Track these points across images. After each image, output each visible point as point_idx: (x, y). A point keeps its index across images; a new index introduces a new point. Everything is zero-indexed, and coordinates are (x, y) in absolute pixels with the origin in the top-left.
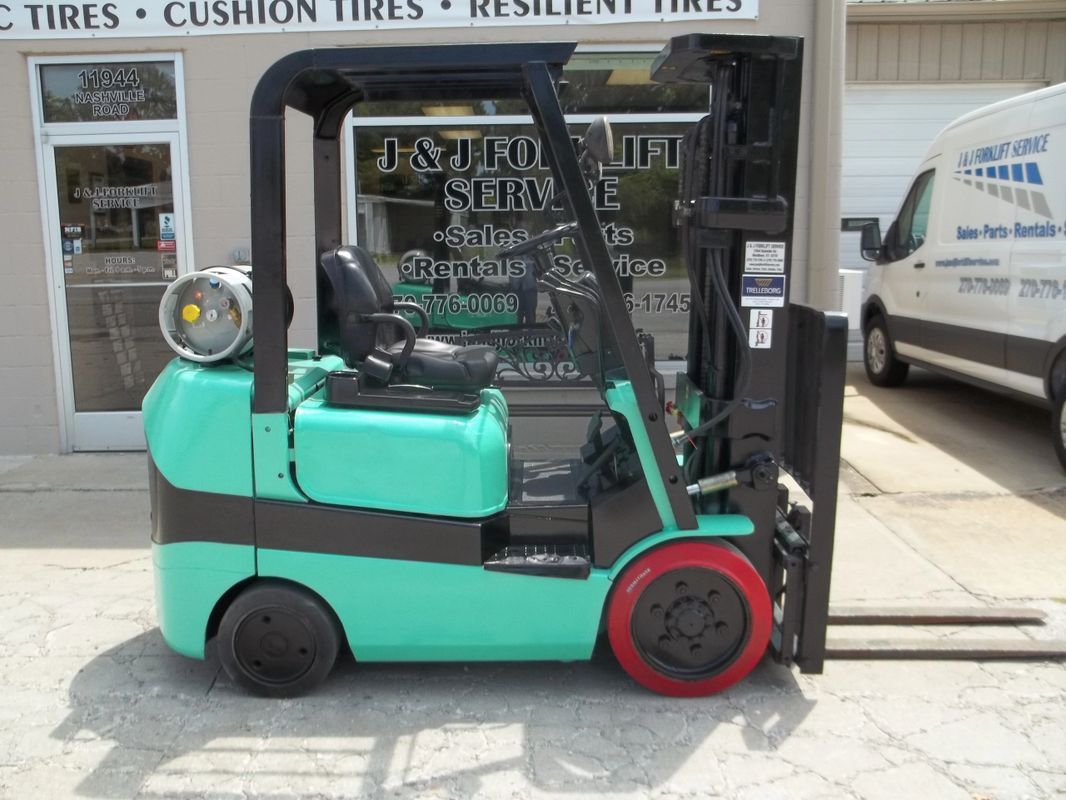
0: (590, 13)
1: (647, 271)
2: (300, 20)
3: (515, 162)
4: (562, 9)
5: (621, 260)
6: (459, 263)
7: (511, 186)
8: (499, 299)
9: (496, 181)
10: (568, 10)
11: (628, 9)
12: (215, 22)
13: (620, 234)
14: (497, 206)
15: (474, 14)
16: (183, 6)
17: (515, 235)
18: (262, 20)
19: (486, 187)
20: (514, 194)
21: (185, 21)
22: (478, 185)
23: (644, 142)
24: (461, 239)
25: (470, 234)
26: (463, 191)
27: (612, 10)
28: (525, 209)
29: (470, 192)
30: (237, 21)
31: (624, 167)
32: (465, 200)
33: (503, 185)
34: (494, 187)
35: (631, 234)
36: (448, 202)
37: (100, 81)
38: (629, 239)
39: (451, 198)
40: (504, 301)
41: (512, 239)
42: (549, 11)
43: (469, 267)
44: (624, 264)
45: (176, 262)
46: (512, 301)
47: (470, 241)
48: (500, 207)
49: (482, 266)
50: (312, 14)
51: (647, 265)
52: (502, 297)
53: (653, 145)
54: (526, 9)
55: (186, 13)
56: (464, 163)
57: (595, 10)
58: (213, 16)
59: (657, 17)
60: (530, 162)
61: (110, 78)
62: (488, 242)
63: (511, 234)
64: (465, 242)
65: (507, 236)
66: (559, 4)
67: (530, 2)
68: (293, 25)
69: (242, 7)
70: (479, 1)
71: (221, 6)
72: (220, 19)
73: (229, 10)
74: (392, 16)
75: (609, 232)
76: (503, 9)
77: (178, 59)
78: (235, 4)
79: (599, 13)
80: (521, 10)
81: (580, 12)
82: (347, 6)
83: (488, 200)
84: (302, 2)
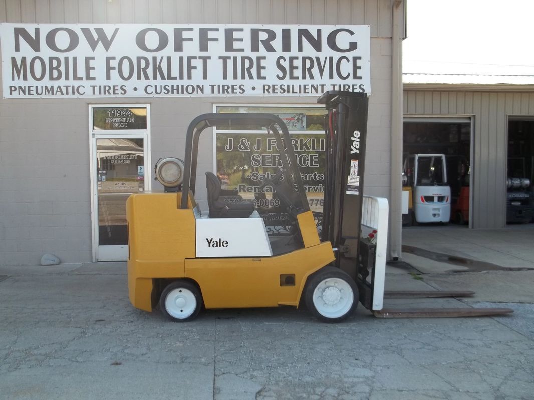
0: (309, 93)
2: (197, 93)
3: (279, 149)
4: (298, 92)
5: (319, 187)
6: (256, 187)
7: (277, 157)
9: (271, 156)
10: (300, 92)
11: (322, 92)
12: (164, 93)
13: (319, 176)
14: (272, 165)
15: (264, 92)
16: (152, 87)
17: (278, 177)
18: (183, 93)
19: (267, 158)
20: (278, 160)
21: (152, 92)
22: (264, 157)
24: (258, 178)
25: (261, 176)
26: (258, 159)
27: (317, 92)
29: (261, 160)
30: (173, 93)
31: (320, 151)
32: (259, 164)
33: (274, 157)
34: (270, 158)
37: (117, 114)
38: (322, 178)
39: (254, 162)
40: (274, 202)
42: (293, 92)
43: (260, 189)
44: (320, 188)
45: (144, 185)
46: (277, 202)
47: (261, 179)
49: (265, 188)
50: (202, 91)
52: (273, 200)
54: (284, 91)
55: (153, 90)
56: (259, 148)
58: (163, 91)
60: (284, 149)
61: (121, 113)
64: (259, 179)
65: (275, 177)
66: (296, 89)
67: (286, 88)
68: (194, 95)
69: (175, 88)
70: (267, 88)
71: (167, 87)
72: (166, 92)
73: (170, 89)
74: (233, 92)
75: (315, 175)
76: (276, 91)
77: (148, 106)
78: (173, 87)
79: (311, 93)
80: (282, 92)
81: (305, 92)
82: (216, 89)
83: (268, 163)
84: (198, 86)
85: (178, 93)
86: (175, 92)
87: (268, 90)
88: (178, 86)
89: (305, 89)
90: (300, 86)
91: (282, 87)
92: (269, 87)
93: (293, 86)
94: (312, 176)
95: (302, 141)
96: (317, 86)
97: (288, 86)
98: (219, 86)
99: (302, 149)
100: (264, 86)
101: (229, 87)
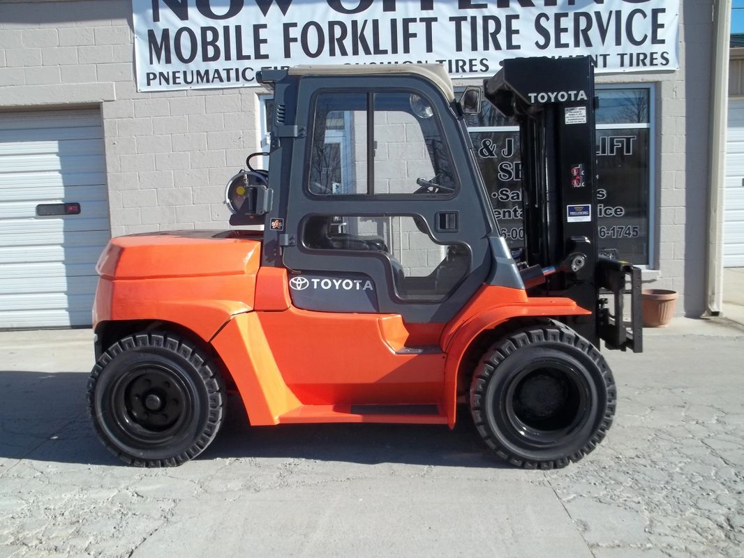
1: (613, 214)
5: (599, 207)
6: (506, 210)
11: (605, 65)
13: (598, 192)
22: (517, 166)
23: (612, 140)
24: (508, 196)
25: (513, 194)
26: (509, 169)
27: (596, 66)
29: (512, 169)
31: (600, 154)
32: (510, 175)
35: (605, 193)
36: (500, 175)
38: (603, 195)
39: (502, 173)
43: (512, 213)
44: (601, 209)
47: (512, 198)
49: (519, 211)
51: (613, 210)
53: (617, 142)
56: (510, 154)
59: (621, 70)
64: (510, 198)
74: (470, 70)
84: (418, 62)
96: (597, 56)
98: (450, 62)
101: (464, 63)
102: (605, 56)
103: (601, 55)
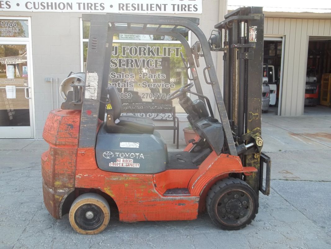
0: (154, 10)
1: (170, 87)
2: (67, 9)
3: (131, 54)
4: (146, 9)
5: (162, 84)
6: (114, 83)
7: (130, 61)
8: (126, 94)
9: (125, 59)
10: (147, 10)
11: (165, 10)
12: (41, 8)
13: (162, 76)
14: (126, 67)
15: (120, 9)
16: (31, 3)
17: (131, 75)
18: (56, 8)
19: (123, 61)
20: (131, 63)
21: (32, 8)
22: (120, 60)
23: (169, 49)
24: (115, 76)
25: (118, 75)
26: (116, 62)
27: (160, 10)
28: (134, 68)
29: (117, 62)
30: (48, 8)
31: (163, 56)
32: (116, 65)
33: (127, 60)
34: (125, 61)
35: (165, 76)
36: (111, 65)
37: (4, 25)
38: (164, 77)
39: (112, 64)
40: (127, 95)
41: (130, 76)
42: (142, 10)
43: (117, 84)
44: (163, 85)
45: (28, 81)
46: (130, 95)
47: (117, 77)
48: (127, 67)
49: (121, 84)
50: (71, 8)
51: (169, 85)
52: (127, 94)
53: (172, 50)
54: (135, 9)
55: (32, 5)
56: (116, 54)
57: (155, 10)
58: (40, 7)
59: (174, 12)
60: (136, 54)
61: (8, 24)
62: (123, 77)
63: (130, 75)
64: (116, 77)
65: (129, 76)
66: (145, 7)
67: (136, 6)
68: (65, 10)
69: (50, 4)
70: (121, 6)
71: (43, 4)
72: (43, 8)
73: (46, 5)
74: (95, 9)
75: (159, 75)
76: (128, 9)
77: (29, 19)
78: (48, 3)
79: (156, 10)
80: (133, 9)
81: (151, 10)
82: (82, 6)
83: (123, 65)
84: (68, 4)
85: (52, 8)
86: (50, 7)
87: (122, 8)
88: (52, 3)
89: (151, 7)
90: (147, 5)
91: (134, 5)
92: (123, 5)
93: (142, 5)
94: (157, 75)
95: (149, 48)
96: (161, 5)
97: (138, 5)
98: (84, 4)
99: (149, 54)
100: (120, 4)
101: (92, 5)
102: (165, 5)
103: (163, 4)
